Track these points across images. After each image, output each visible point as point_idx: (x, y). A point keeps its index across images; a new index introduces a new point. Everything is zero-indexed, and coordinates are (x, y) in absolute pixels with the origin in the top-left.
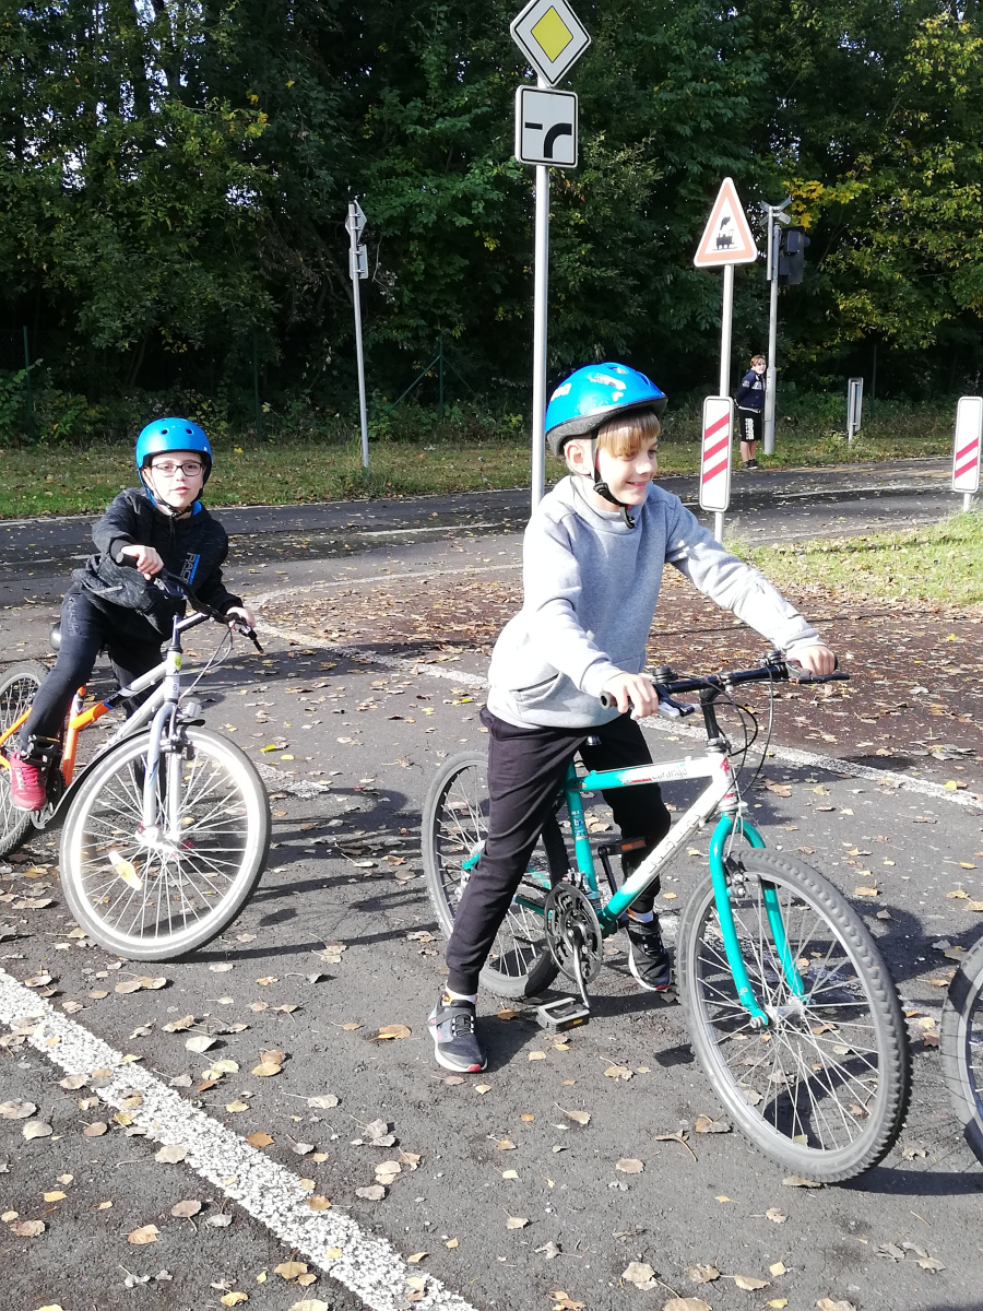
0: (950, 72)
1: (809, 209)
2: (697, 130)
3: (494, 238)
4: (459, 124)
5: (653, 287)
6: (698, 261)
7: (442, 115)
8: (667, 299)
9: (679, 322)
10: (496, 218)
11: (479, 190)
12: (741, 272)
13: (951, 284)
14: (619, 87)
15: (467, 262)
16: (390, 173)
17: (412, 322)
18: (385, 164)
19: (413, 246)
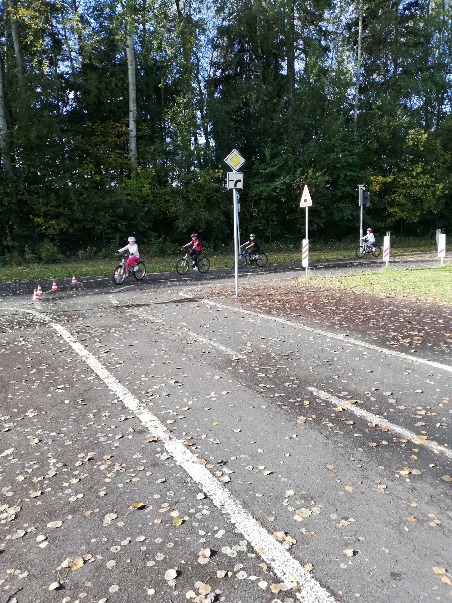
0: (419, 144)
1: (378, 184)
3: (284, 198)
4: (274, 169)
6: (301, 206)
7: (270, 167)
8: (335, 211)
9: (339, 217)
10: (284, 193)
11: (279, 186)
13: (423, 203)
15: (277, 205)
17: (263, 221)
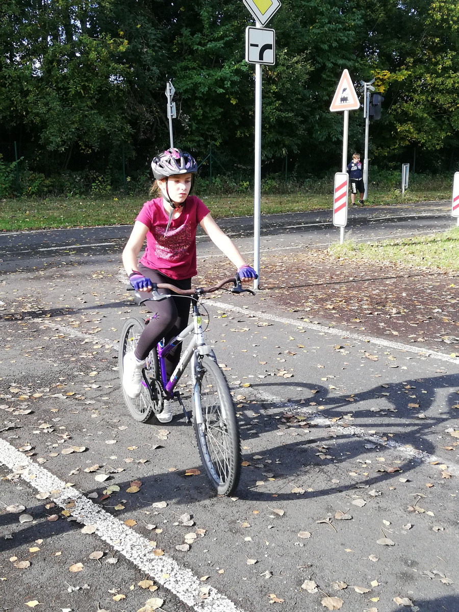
0: (450, 19)
1: (383, 84)
2: (330, 46)
3: (235, 98)
4: (218, 45)
5: (310, 121)
6: (332, 109)
7: (210, 41)
8: (317, 127)
9: (322, 137)
10: (236, 88)
11: (228, 76)
12: (352, 113)
13: (451, 119)
14: (294, 27)
15: (222, 110)
16: (186, 68)
17: (197, 139)
18: (183, 64)
19: (197, 103)
